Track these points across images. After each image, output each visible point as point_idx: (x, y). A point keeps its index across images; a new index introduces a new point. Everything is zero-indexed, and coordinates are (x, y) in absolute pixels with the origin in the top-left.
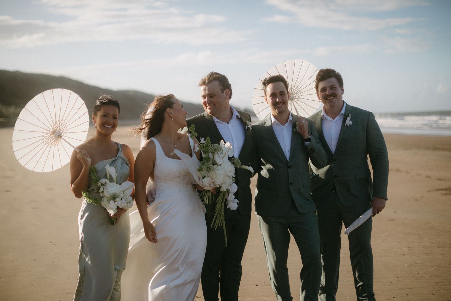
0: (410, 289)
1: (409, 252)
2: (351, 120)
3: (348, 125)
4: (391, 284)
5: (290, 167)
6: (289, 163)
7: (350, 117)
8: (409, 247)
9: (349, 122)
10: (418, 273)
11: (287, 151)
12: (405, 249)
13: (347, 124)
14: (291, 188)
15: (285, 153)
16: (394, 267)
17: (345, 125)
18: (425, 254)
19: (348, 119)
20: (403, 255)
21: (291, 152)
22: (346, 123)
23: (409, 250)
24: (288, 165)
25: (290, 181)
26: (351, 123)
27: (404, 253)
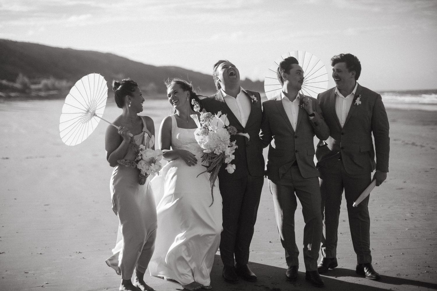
0: (406, 249)
1: (412, 217)
2: (360, 100)
3: (358, 104)
4: (390, 244)
5: (296, 137)
6: (295, 133)
7: (360, 97)
8: (412, 213)
9: (358, 102)
10: (416, 236)
11: (294, 123)
12: (408, 215)
13: (356, 104)
14: (297, 155)
15: (292, 125)
16: (395, 230)
17: (355, 104)
18: (425, 219)
19: (358, 99)
20: (406, 220)
21: (297, 124)
22: (356, 102)
23: (412, 216)
24: (294, 136)
25: (296, 149)
26: (360, 103)
27: (406, 219)
